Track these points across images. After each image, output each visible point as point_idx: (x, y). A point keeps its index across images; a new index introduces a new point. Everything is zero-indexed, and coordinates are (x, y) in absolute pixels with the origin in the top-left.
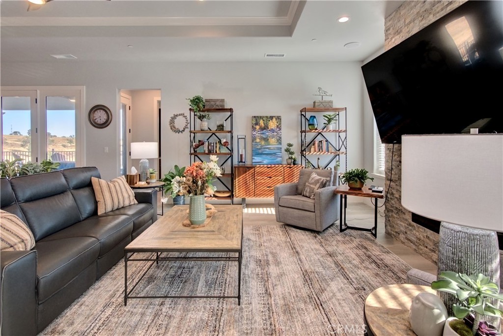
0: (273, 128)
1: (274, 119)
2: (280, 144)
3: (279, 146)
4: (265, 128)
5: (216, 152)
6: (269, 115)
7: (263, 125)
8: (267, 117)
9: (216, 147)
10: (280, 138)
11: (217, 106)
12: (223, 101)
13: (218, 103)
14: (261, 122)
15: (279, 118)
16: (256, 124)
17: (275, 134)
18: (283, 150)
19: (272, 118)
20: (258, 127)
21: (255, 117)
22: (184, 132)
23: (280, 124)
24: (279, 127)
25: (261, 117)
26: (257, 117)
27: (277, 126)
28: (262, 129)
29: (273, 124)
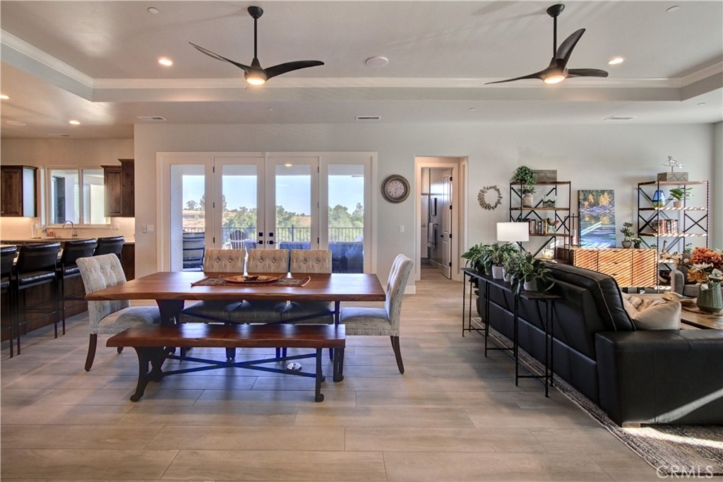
0: (605, 204)
1: (606, 194)
2: (614, 224)
3: (612, 226)
4: (596, 204)
5: (544, 233)
6: (600, 188)
7: (593, 201)
8: (597, 191)
9: (545, 227)
10: (614, 216)
11: (547, 178)
12: (555, 172)
13: (548, 175)
14: (591, 197)
15: (611, 192)
16: (585, 199)
17: (607, 211)
18: (618, 231)
19: (603, 192)
20: (586, 203)
21: (583, 191)
22: (496, 209)
23: (613, 200)
24: (612, 203)
25: (590, 191)
26: (586, 191)
27: (610, 202)
28: (592, 205)
29: (604, 200)
